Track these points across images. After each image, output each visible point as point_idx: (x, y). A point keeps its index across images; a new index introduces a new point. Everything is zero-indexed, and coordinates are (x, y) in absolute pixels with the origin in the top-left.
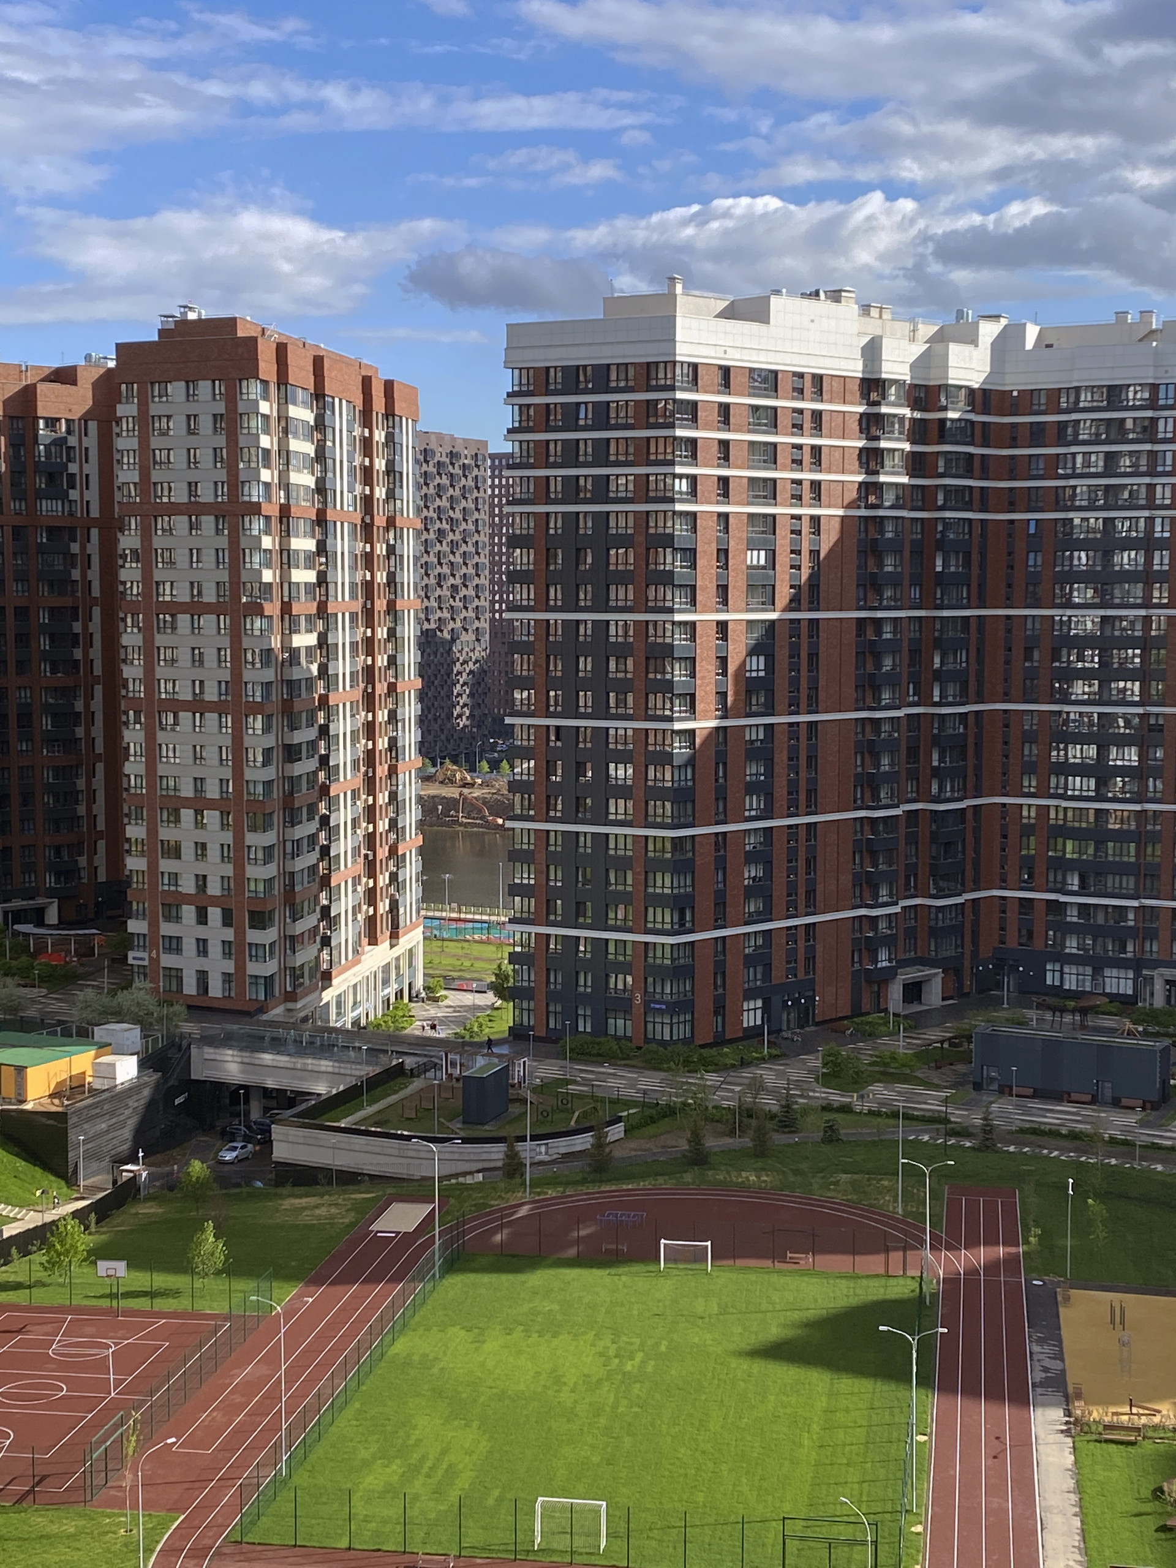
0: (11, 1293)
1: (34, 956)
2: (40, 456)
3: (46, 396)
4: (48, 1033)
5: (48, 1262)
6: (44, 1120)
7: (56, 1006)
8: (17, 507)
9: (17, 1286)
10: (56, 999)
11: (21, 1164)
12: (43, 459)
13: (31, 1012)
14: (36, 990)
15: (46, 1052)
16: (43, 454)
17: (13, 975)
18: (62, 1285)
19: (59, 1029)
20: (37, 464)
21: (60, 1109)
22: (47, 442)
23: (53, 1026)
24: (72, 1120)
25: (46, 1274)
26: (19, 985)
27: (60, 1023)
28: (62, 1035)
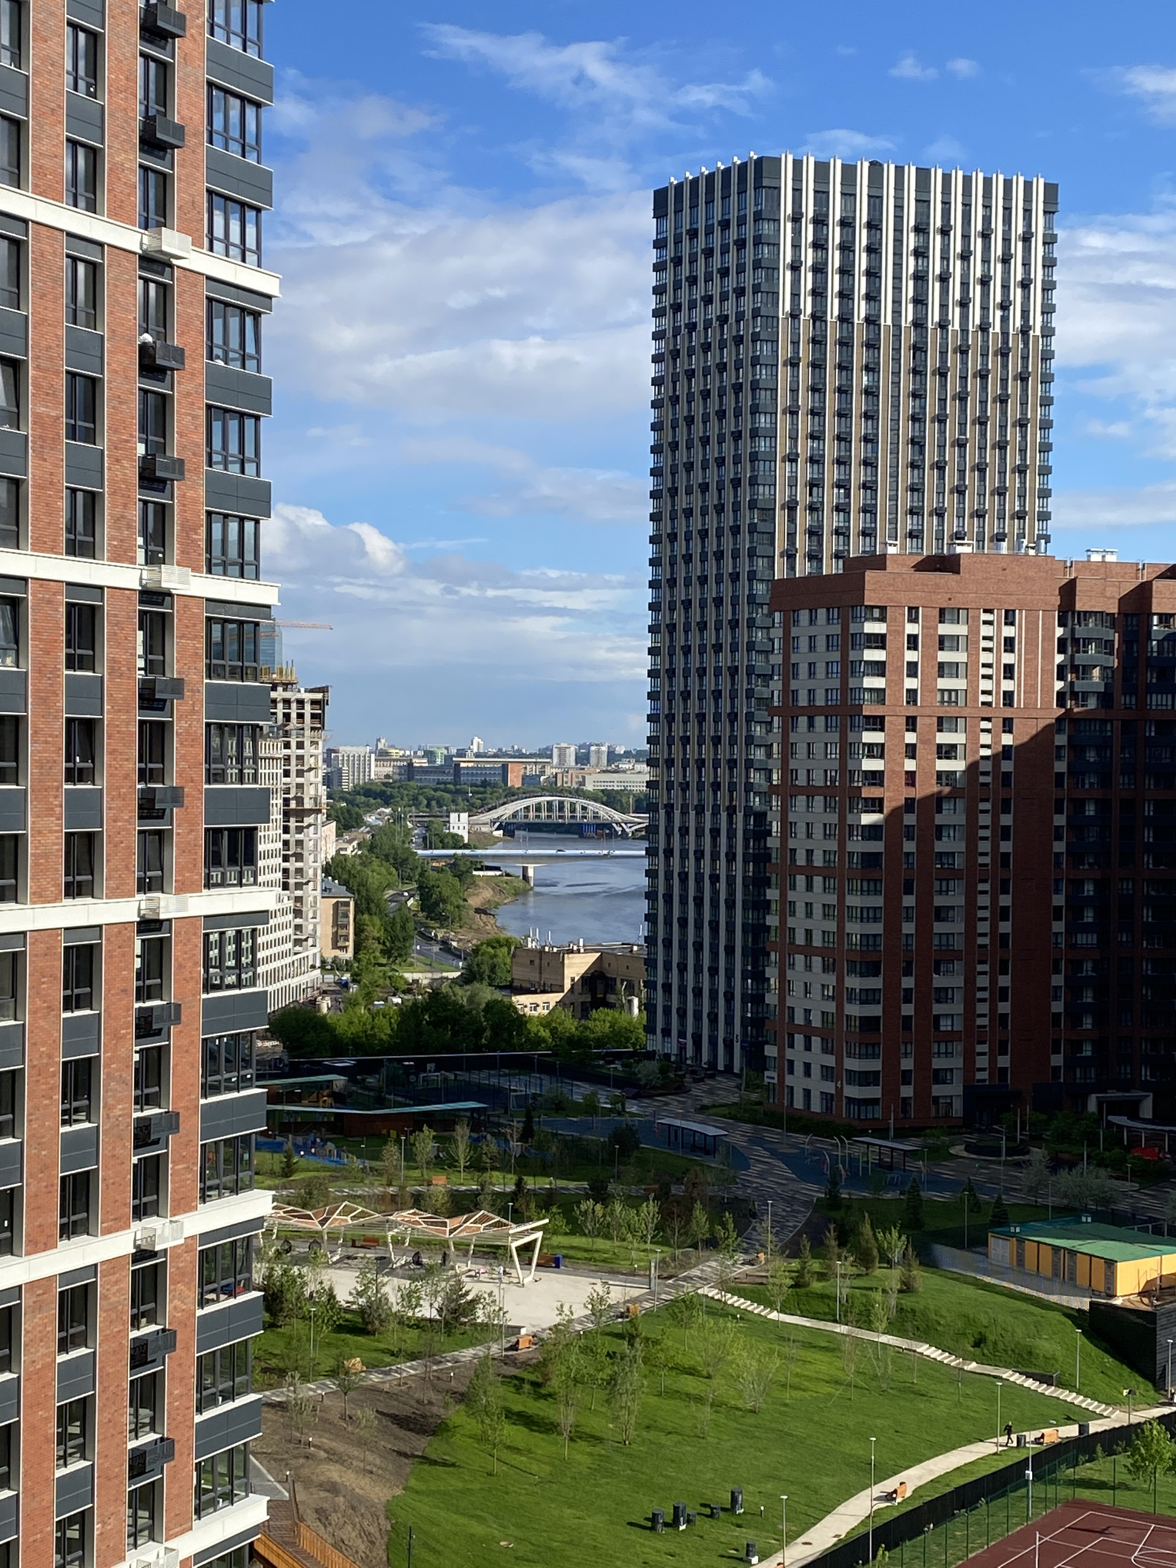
0: (1096, 1491)
1: (1128, 1149)
2: (1152, 651)
3: (1161, 593)
4: (1139, 1229)
5: (1132, 1465)
6: (1133, 1318)
7: (1147, 1202)
8: (1128, 702)
9: (1101, 1485)
10: (1146, 1195)
11: (1109, 1360)
12: (1155, 654)
13: (1123, 1206)
14: (1128, 1184)
15: (1136, 1248)
16: (1155, 649)
17: (1106, 1166)
18: (1147, 1492)
19: (1150, 1226)
20: (1149, 659)
21: (1149, 1309)
22: (1160, 638)
23: (1145, 1222)
24: (1161, 1322)
25: (1129, 1477)
26: (1111, 1177)
27: (1151, 1220)
28: (1153, 1233)
